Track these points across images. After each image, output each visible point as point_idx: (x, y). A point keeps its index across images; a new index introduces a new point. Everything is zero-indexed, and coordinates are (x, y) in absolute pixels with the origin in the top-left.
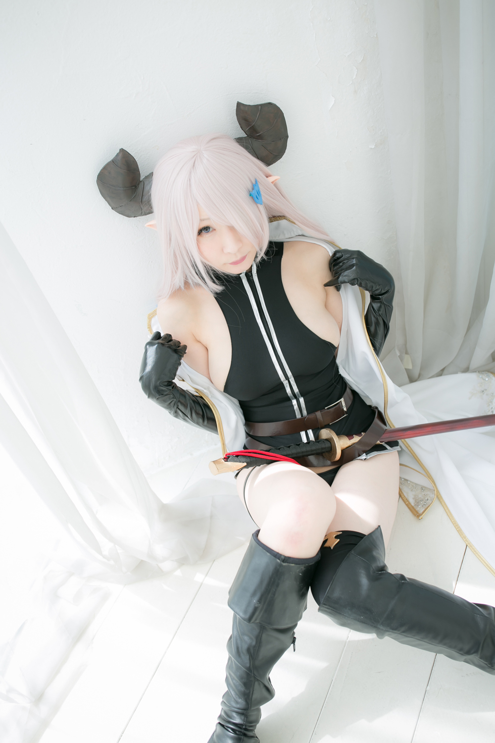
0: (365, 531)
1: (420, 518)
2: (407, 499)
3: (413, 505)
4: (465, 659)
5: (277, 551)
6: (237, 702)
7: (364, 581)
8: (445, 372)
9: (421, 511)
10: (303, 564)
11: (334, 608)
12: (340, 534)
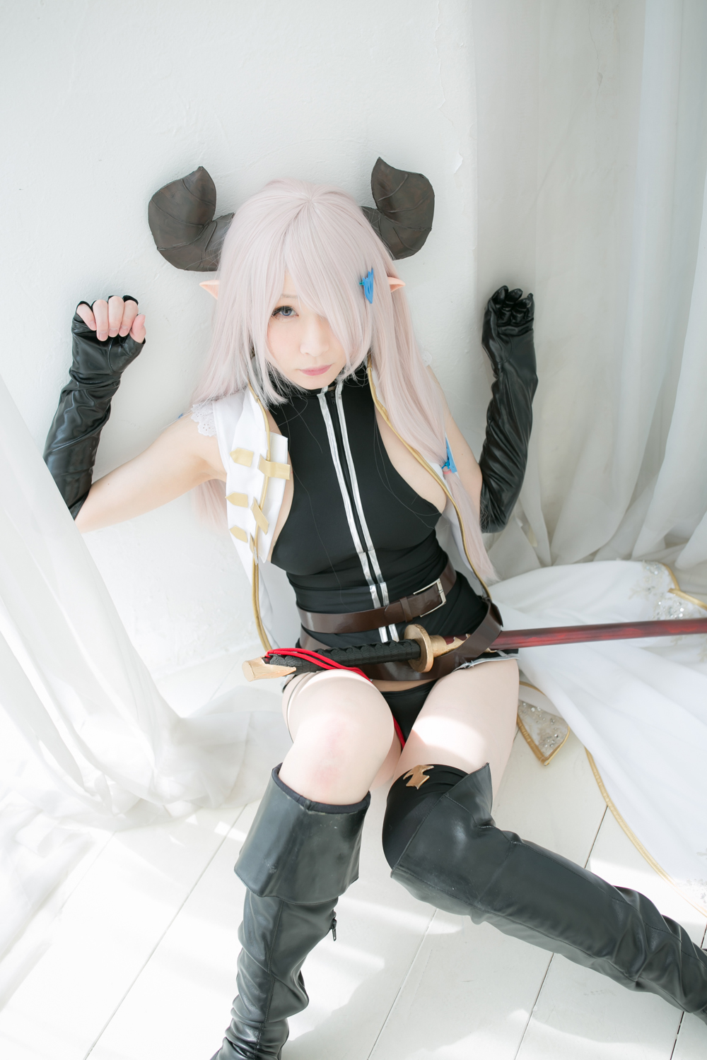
0: (468, 769)
1: (546, 763)
2: (528, 734)
3: (537, 743)
5: (301, 794)
6: (250, 1012)
8: (598, 556)
9: (547, 754)
10: (338, 813)
11: (415, 872)
12: (431, 769)
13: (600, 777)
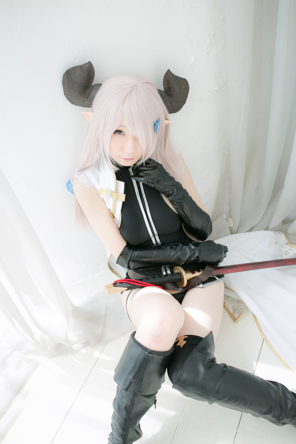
0: (203, 335)
1: (236, 321)
2: (228, 309)
3: (232, 313)
7: (202, 369)
8: (254, 229)
9: (237, 317)
10: (162, 355)
11: (182, 386)
12: (187, 338)
13: (260, 326)
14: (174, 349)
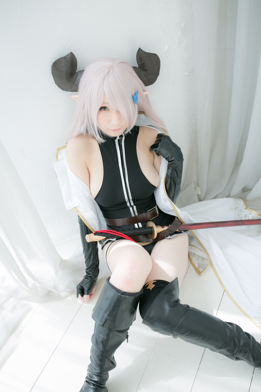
0: (170, 281)
2: (194, 264)
4: (219, 351)
5: (119, 289)
6: (96, 370)
7: (167, 307)
10: (132, 296)
11: (150, 322)
12: (155, 282)
14: (143, 291)
